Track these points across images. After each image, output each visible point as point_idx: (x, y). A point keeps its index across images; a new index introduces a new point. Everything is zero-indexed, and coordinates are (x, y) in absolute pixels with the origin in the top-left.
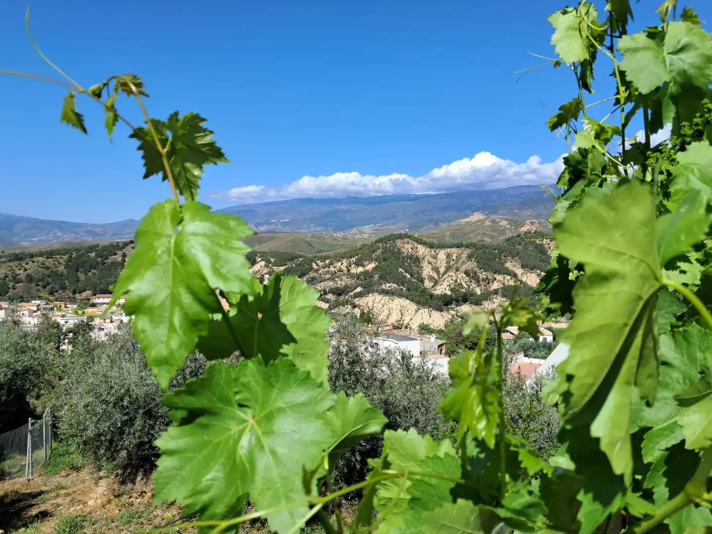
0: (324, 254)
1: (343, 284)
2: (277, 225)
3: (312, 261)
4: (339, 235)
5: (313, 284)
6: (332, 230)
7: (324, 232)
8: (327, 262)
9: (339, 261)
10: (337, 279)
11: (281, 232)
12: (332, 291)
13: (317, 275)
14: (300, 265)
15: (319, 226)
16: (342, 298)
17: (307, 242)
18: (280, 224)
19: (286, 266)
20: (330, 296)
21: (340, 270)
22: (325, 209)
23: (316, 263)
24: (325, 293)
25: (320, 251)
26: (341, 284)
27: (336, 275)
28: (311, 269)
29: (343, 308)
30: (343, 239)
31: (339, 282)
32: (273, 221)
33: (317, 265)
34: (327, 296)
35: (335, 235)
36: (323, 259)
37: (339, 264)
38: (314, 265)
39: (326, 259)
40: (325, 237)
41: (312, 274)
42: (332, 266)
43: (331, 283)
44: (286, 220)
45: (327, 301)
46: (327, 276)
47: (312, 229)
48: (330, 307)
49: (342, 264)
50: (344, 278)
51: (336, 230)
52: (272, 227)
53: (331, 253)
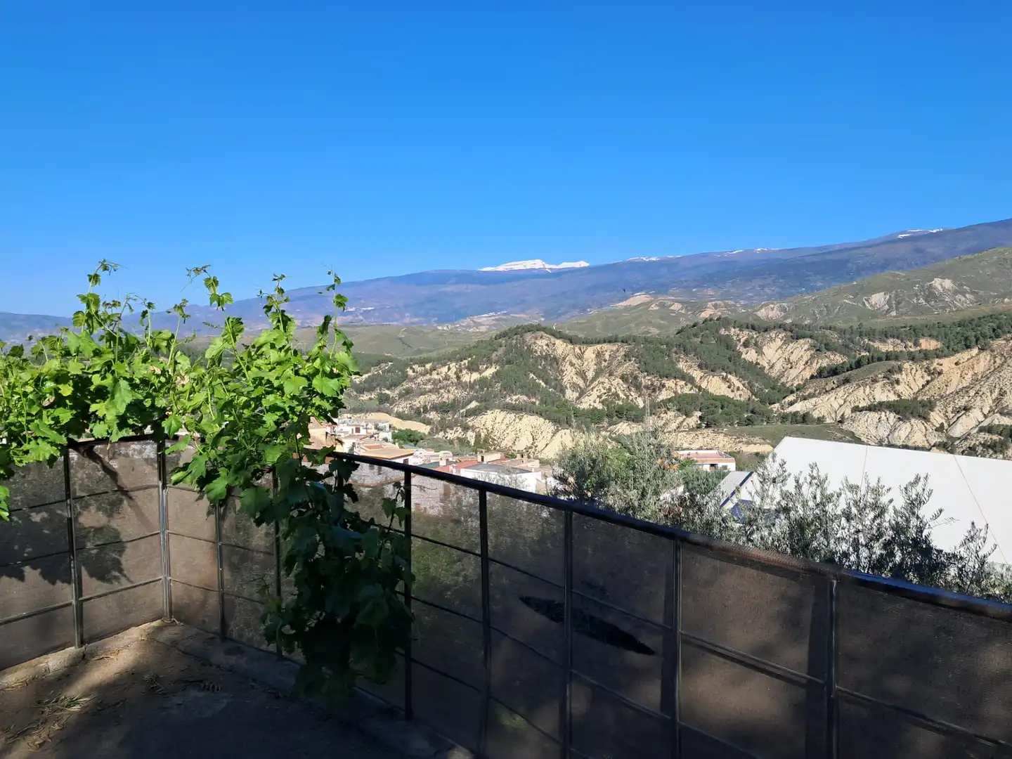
0: (424, 355)
1: (452, 397)
2: (357, 316)
3: (407, 364)
4: (445, 328)
5: (408, 399)
6: (436, 321)
7: (425, 325)
8: (428, 366)
9: (444, 365)
10: (442, 391)
11: (362, 326)
12: (435, 408)
13: (413, 386)
14: (388, 371)
15: (416, 316)
16: (449, 417)
17: (400, 339)
18: (361, 314)
19: (370, 374)
20: (433, 415)
21: (447, 378)
22: (425, 291)
23: (411, 368)
24: (426, 410)
25: (420, 352)
26: (448, 398)
27: (441, 385)
28: (405, 377)
29: (451, 431)
30: (451, 333)
31: (446, 395)
32: (351, 310)
33: (414, 372)
34: (428, 415)
35: (440, 328)
36: (422, 363)
37: (446, 369)
38: (410, 372)
39: (427, 363)
40: (425, 331)
41: (406, 385)
42: (434, 372)
43: (434, 397)
44: (370, 308)
45: (427, 422)
46: (429, 387)
47: (407, 320)
48: (432, 429)
49: (449, 369)
50: (452, 389)
51: (441, 322)
52: (350, 318)
53: (434, 355)
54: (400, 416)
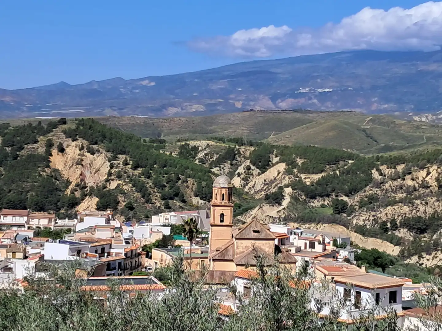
0: (395, 153)
1: (430, 211)
2: (310, 99)
3: (372, 165)
4: (424, 119)
5: (373, 209)
6: (412, 110)
7: (397, 113)
8: (400, 168)
9: (422, 168)
10: (418, 202)
11: (316, 112)
12: (407, 224)
13: (379, 193)
14: (348, 172)
15: (387, 101)
16: (426, 238)
17: (364, 130)
18: (316, 97)
19: (324, 174)
20: (403, 233)
21: (425, 185)
22: (399, 70)
23: (378, 170)
24: (395, 227)
25: (388, 148)
26: (425, 212)
27: (417, 194)
28: (369, 180)
29: (428, 257)
30: (433, 126)
31: (422, 208)
32: (302, 91)
33: (381, 174)
34: (397, 233)
35: (417, 118)
36: (393, 163)
37: (423, 173)
38: (375, 174)
39: (398, 164)
40: (397, 122)
41: (370, 191)
42: (408, 177)
43: (406, 209)
44: (327, 90)
45: (398, 242)
46: (400, 195)
47: (374, 107)
48: (402, 252)
49: (428, 173)
50: (432, 200)
51: (419, 111)
52: (302, 100)
53: (407, 153)
54: (361, 231)
